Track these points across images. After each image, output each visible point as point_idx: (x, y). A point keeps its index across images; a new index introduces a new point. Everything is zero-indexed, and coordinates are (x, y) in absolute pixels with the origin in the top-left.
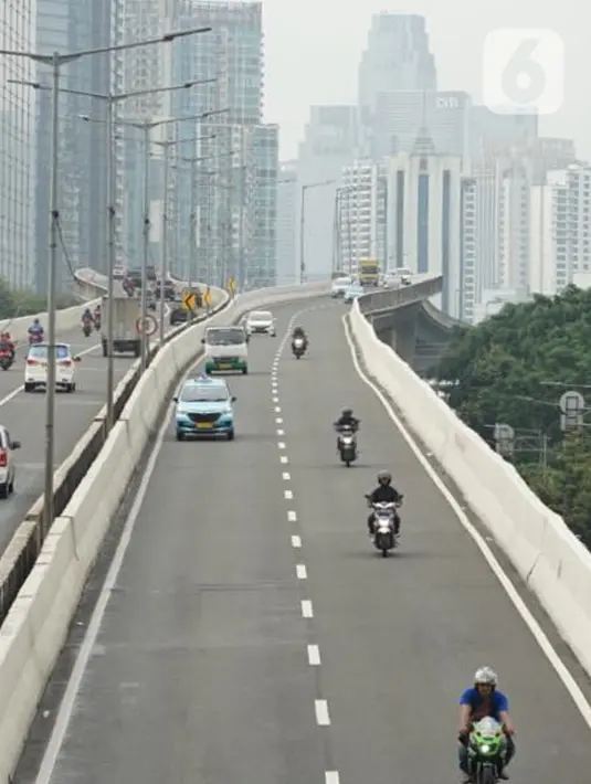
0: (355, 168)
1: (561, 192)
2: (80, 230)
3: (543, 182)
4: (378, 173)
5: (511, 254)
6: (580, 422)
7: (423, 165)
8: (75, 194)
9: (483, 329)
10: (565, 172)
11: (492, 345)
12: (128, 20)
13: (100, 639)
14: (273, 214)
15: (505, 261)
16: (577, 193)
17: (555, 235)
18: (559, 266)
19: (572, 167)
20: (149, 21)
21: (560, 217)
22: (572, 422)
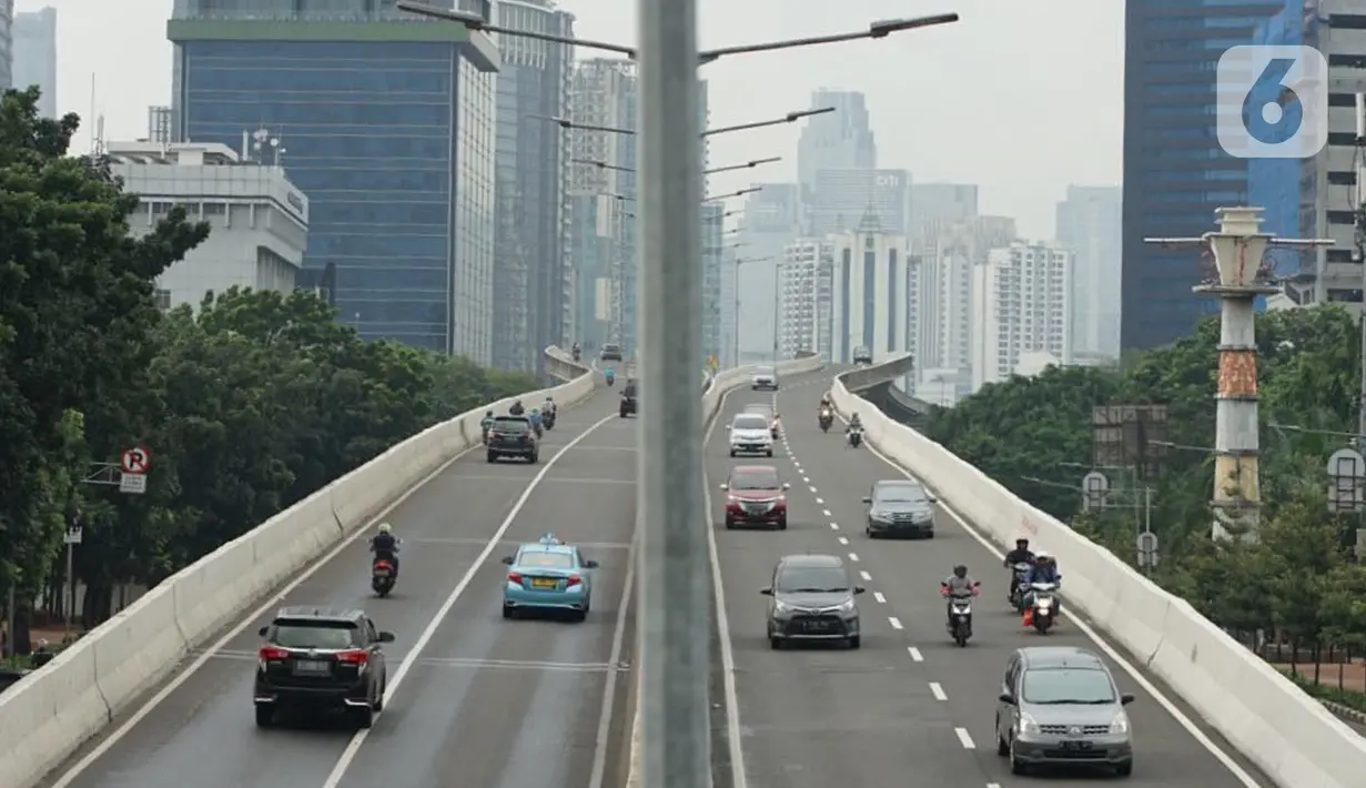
0: (797, 246)
1: (1003, 270)
2: (528, 307)
3: (985, 260)
4: (821, 250)
5: (951, 333)
6: (1104, 504)
7: (870, 243)
8: (524, 271)
9: (963, 409)
10: (1008, 250)
11: (971, 425)
12: (575, 96)
13: (743, 721)
14: (717, 292)
15: (946, 339)
16: (1019, 272)
17: (998, 313)
18: (1001, 345)
19: (1014, 245)
20: (595, 97)
21: (1002, 295)
22: (1095, 504)
